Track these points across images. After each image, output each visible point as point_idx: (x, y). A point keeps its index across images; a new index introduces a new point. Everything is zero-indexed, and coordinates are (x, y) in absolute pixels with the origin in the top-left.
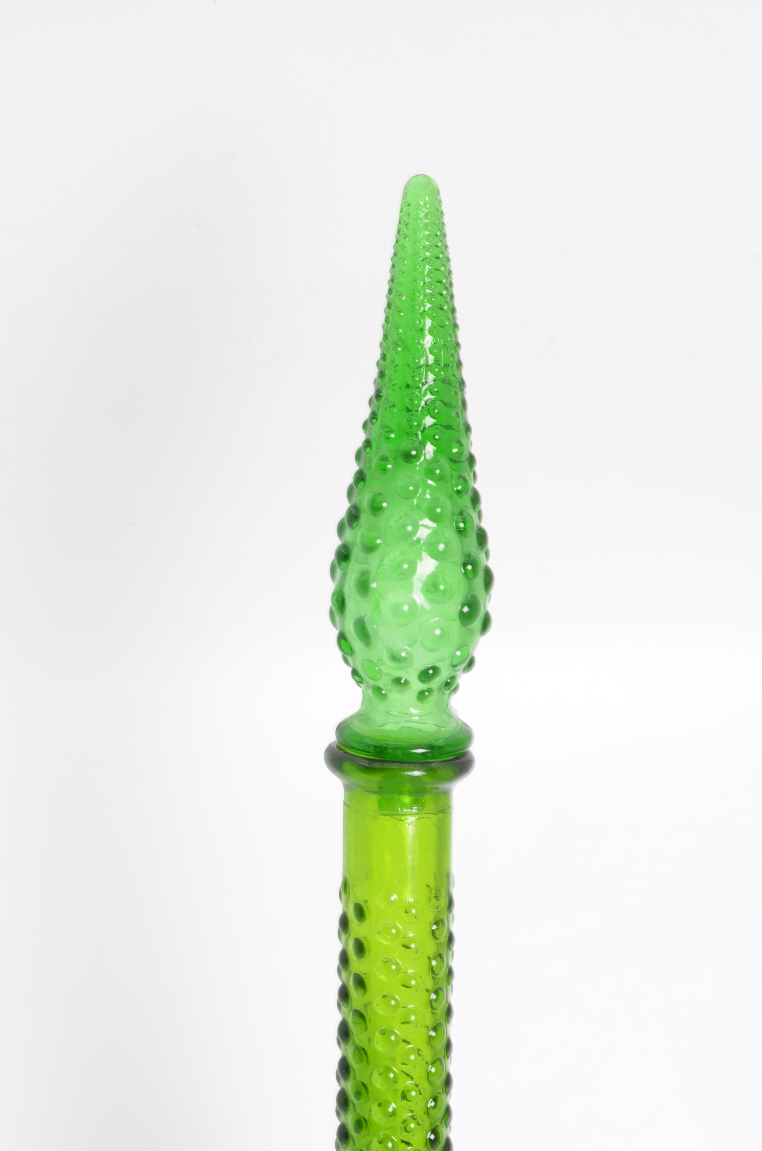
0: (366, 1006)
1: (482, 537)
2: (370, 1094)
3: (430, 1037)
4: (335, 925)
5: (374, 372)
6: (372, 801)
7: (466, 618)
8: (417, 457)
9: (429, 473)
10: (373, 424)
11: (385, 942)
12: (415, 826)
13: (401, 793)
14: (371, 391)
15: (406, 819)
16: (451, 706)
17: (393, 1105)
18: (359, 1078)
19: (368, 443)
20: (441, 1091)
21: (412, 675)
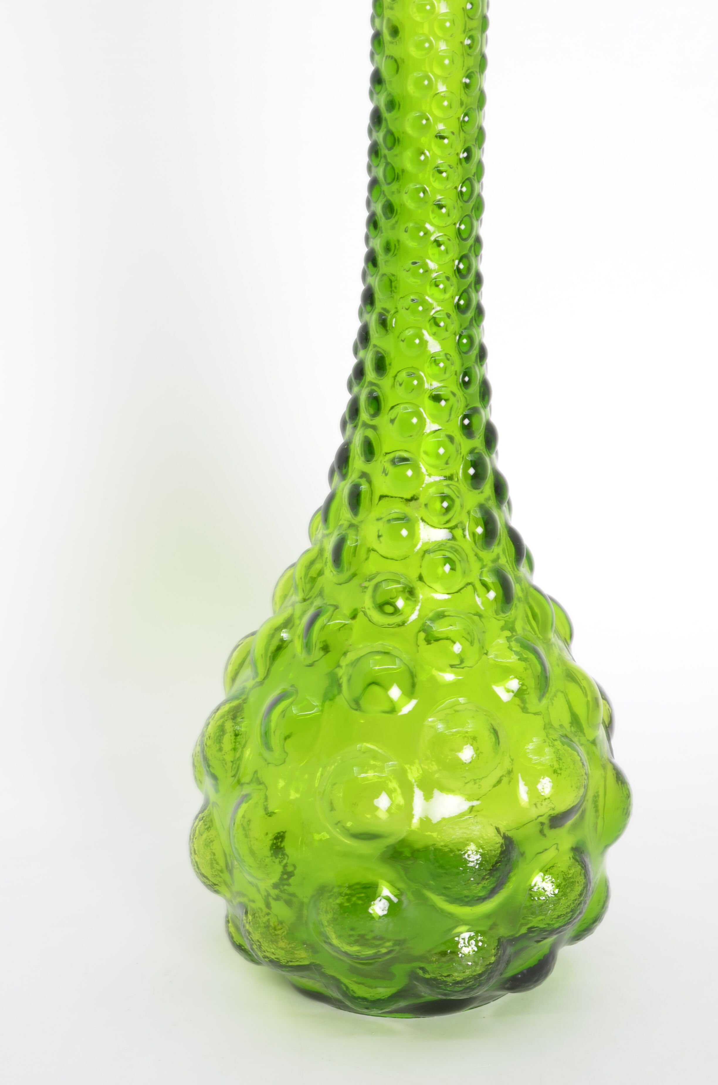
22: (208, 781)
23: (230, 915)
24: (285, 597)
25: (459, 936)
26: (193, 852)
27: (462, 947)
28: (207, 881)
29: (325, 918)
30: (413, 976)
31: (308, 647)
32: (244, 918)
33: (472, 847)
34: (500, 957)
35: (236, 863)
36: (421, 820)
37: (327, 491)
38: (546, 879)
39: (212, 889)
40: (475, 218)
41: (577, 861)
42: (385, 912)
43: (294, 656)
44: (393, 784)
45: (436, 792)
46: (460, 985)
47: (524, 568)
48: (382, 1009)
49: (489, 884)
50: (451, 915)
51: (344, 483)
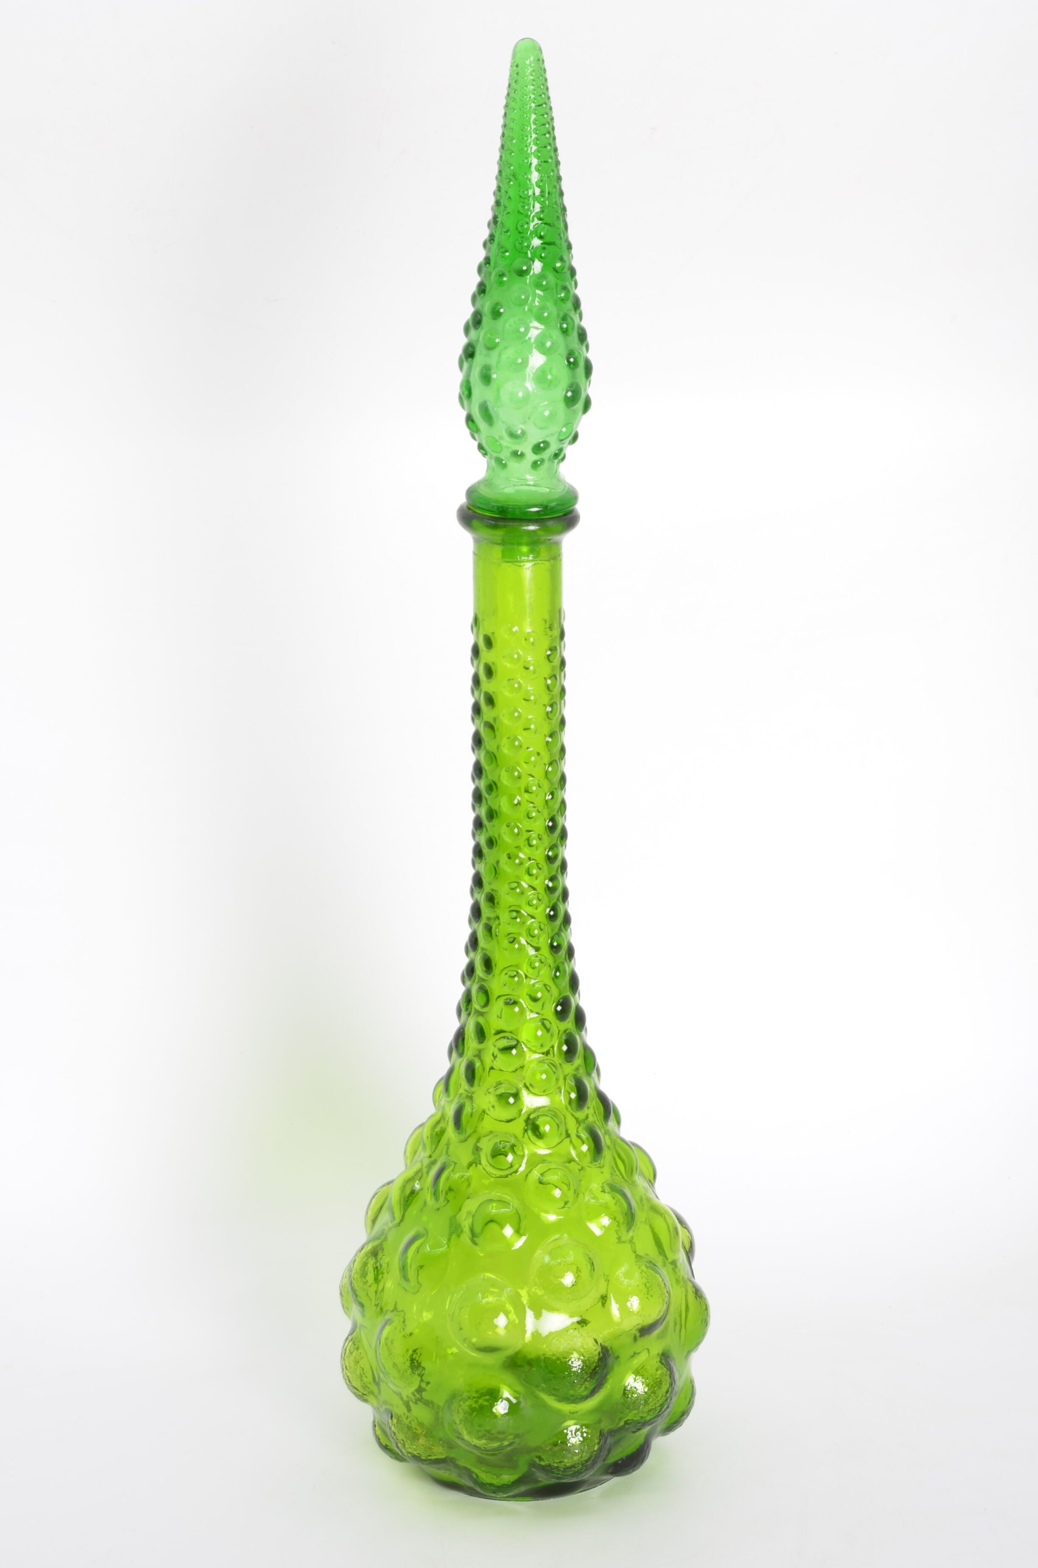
0: (495, 719)
1: (582, 336)
2: (499, 789)
3: (548, 742)
4: (469, 653)
5: (492, 201)
6: (497, 551)
7: (571, 401)
8: (527, 272)
9: (538, 286)
10: (491, 243)
11: (508, 665)
12: (531, 571)
13: (520, 544)
14: (489, 216)
15: (524, 565)
16: (559, 472)
17: (518, 797)
18: (490, 777)
19: (487, 260)
20: (557, 787)
21: (526, 448)
22: (355, 1309)
23: (376, 1421)
24: (415, 1152)
25: (567, 1429)
26: (344, 1368)
27: (570, 1439)
28: (358, 1392)
29: (457, 1418)
30: (533, 1465)
31: (435, 1194)
32: (390, 1421)
33: (575, 1355)
34: (602, 1445)
35: (382, 1375)
36: (533, 1334)
37: (447, 1066)
38: (638, 1379)
39: (362, 1399)
40: (560, 845)
41: (663, 1364)
42: (506, 1411)
43: (425, 1203)
44: (509, 1307)
45: (544, 1312)
46: (570, 1470)
47: (612, 1123)
48: (506, 1493)
49: (590, 1385)
50: (558, 1412)
51: (461, 1059)
